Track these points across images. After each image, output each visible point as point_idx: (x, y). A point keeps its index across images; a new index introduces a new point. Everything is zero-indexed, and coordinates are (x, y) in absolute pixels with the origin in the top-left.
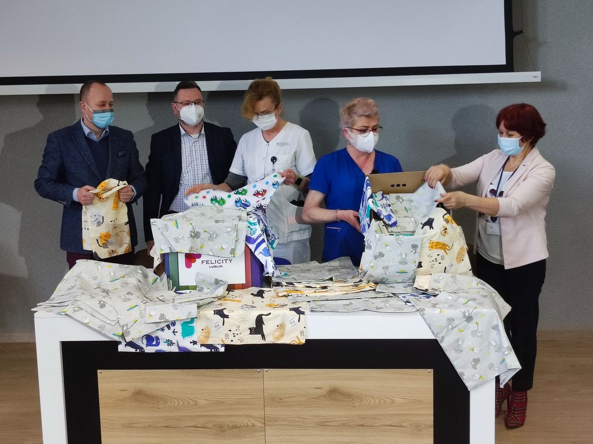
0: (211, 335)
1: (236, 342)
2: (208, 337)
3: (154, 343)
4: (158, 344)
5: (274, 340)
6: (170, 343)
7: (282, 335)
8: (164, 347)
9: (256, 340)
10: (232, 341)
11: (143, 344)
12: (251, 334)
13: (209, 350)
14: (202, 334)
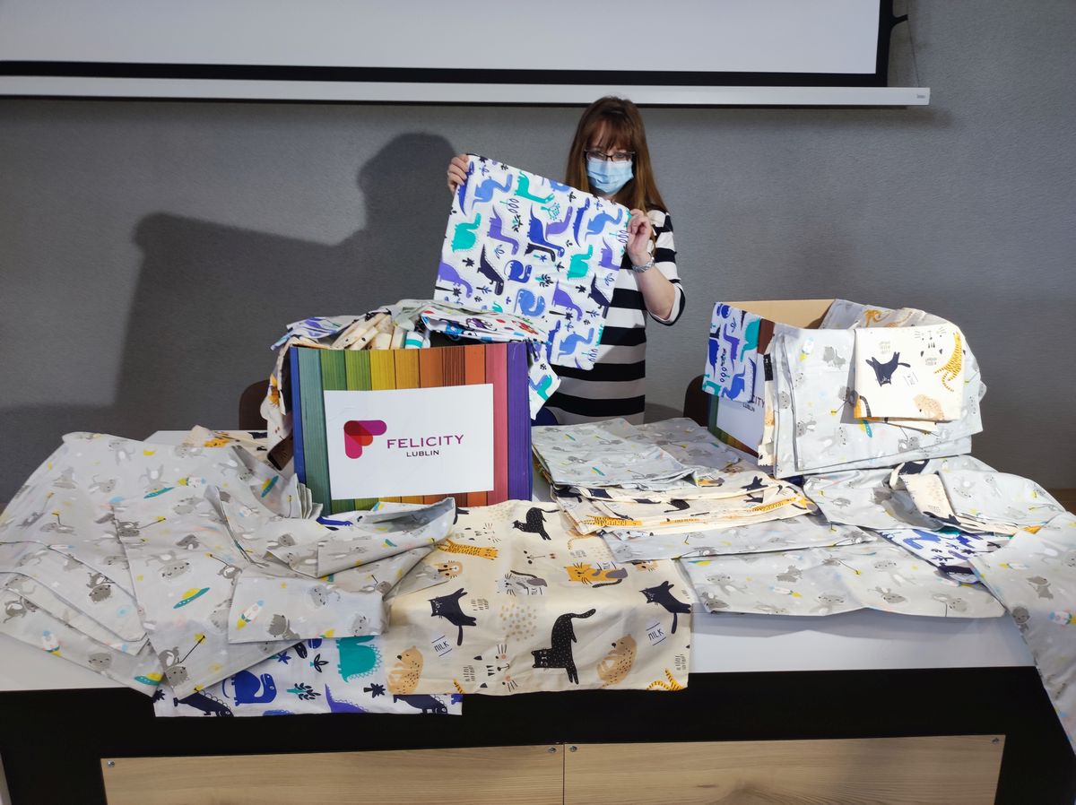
0: (425, 670)
1: (496, 688)
2: (414, 676)
3: (260, 693)
4: (270, 695)
5: (603, 682)
6: (306, 692)
7: (625, 669)
8: (287, 703)
9: (552, 681)
10: (484, 686)
11: (228, 698)
12: (537, 665)
13: (419, 711)
14: (400, 668)
